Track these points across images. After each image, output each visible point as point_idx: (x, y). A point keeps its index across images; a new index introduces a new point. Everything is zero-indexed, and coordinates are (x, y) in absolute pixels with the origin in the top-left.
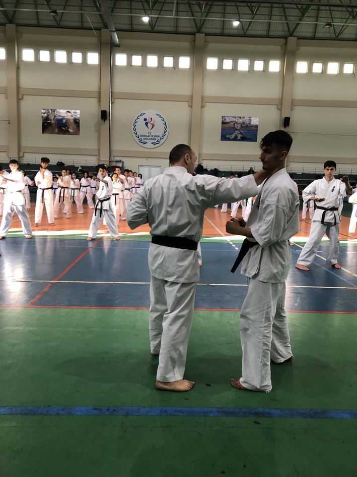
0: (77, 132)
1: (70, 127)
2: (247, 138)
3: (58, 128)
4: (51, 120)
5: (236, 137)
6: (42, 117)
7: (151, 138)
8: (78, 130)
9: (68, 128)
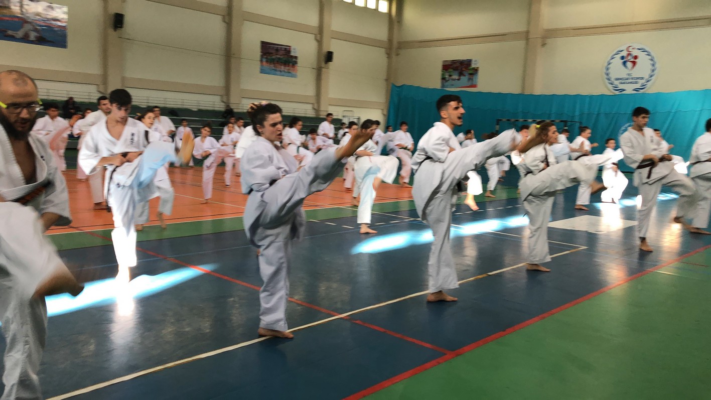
2: (47, 39)
5: (27, 35)
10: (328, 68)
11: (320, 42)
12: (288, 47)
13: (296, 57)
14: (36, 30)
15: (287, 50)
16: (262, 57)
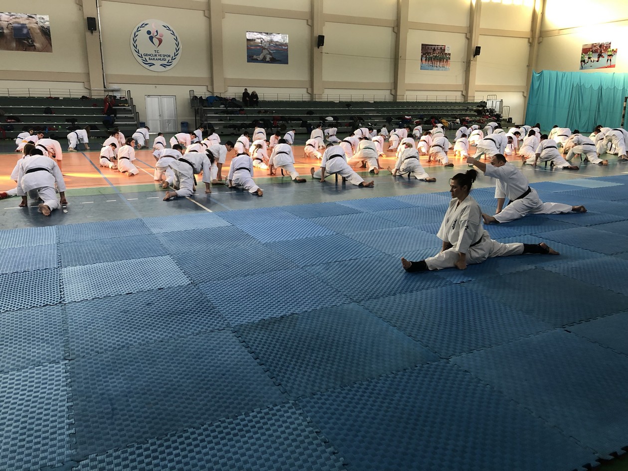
0: (48, 46)
1: (36, 40)
2: (277, 59)
3: (16, 41)
4: (3, 28)
5: (265, 58)
7: (160, 57)
8: (49, 45)
9: (33, 41)
10: (476, 61)
11: (469, 39)
12: (443, 47)
13: (450, 54)
14: (270, 54)
15: (443, 50)
16: (422, 56)
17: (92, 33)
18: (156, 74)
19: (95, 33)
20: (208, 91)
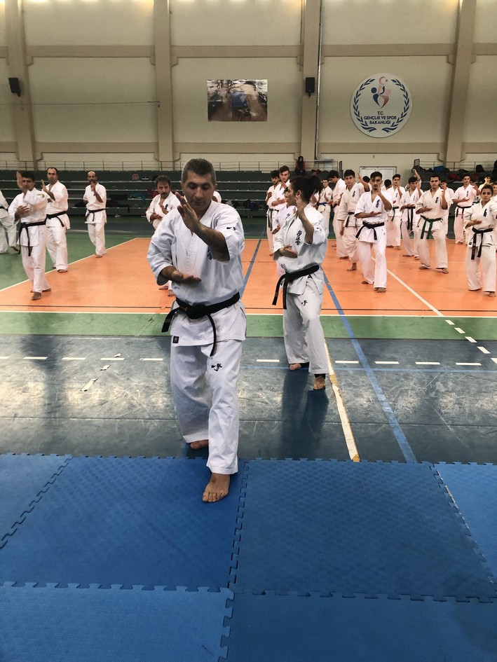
1: (252, 108)
3: (233, 111)
4: (222, 98)
6: (208, 94)
8: (264, 114)
9: (249, 110)
17: (310, 96)
18: (376, 141)
19: (313, 97)
20: (439, 160)
